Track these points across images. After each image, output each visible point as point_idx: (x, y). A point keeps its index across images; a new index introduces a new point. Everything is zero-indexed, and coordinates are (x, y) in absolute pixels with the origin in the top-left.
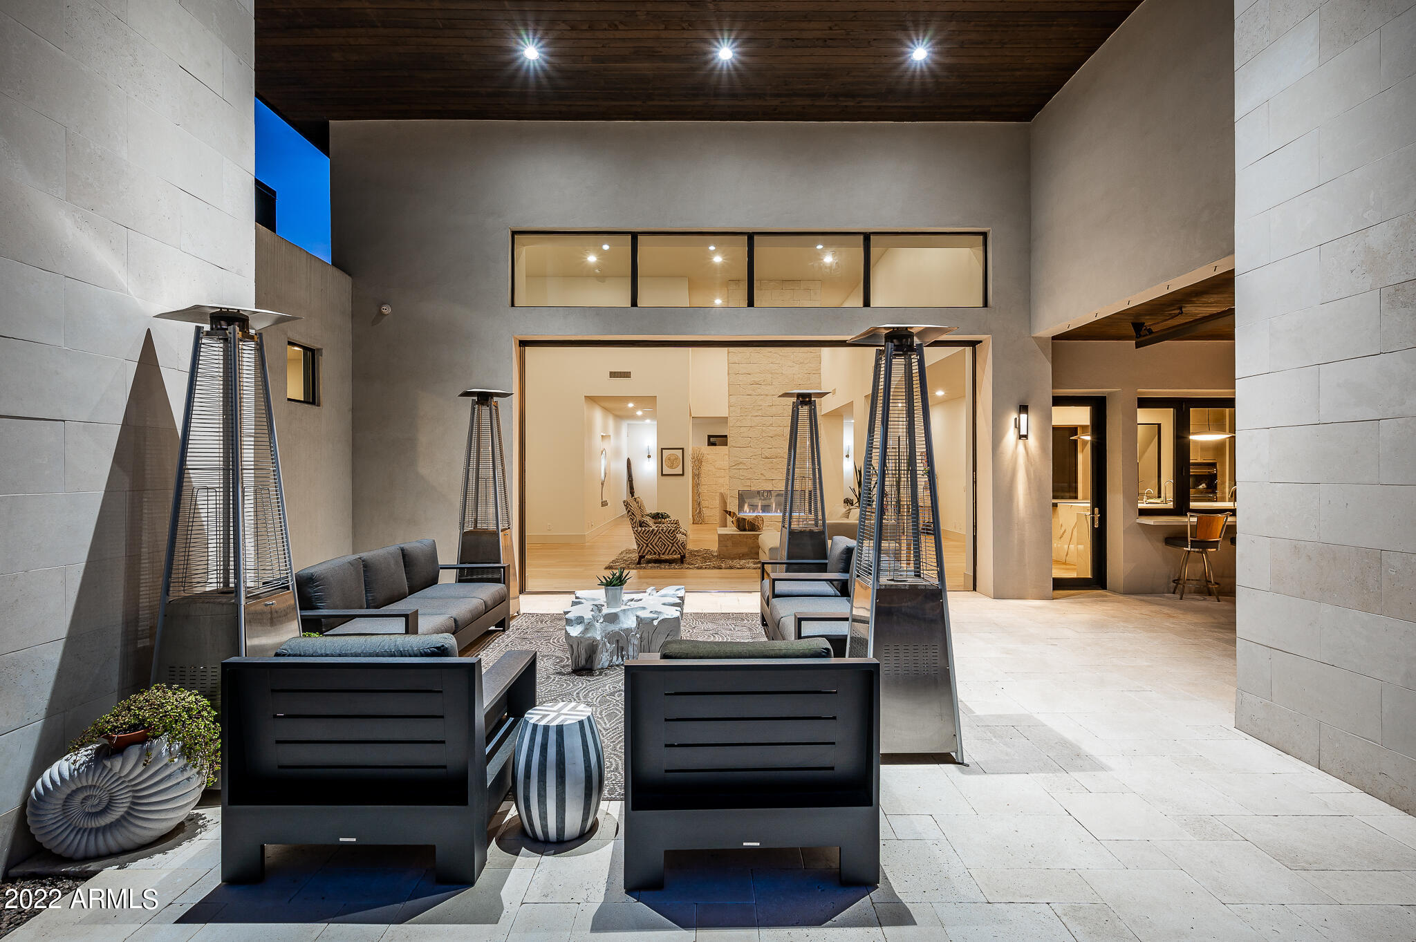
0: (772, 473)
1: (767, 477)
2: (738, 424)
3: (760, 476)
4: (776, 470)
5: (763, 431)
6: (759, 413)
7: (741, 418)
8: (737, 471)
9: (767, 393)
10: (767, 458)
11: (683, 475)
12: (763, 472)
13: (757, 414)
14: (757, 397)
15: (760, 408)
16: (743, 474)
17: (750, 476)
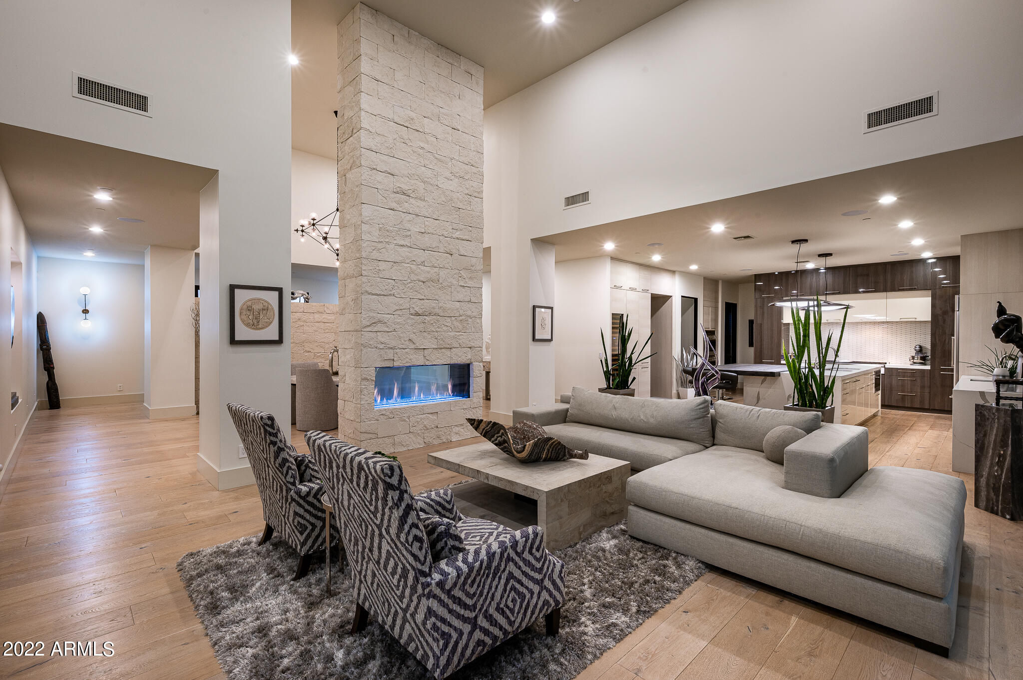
0: (424, 338)
1: (418, 345)
2: (375, 255)
3: (407, 343)
4: (429, 333)
5: (412, 272)
6: (406, 242)
7: (380, 246)
8: (373, 335)
9: (417, 211)
10: (417, 314)
11: (280, 341)
12: (412, 336)
13: (402, 242)
14: (403, 215)
15: (409, 233)
16: (383, 340)
17: (393, 343)
